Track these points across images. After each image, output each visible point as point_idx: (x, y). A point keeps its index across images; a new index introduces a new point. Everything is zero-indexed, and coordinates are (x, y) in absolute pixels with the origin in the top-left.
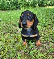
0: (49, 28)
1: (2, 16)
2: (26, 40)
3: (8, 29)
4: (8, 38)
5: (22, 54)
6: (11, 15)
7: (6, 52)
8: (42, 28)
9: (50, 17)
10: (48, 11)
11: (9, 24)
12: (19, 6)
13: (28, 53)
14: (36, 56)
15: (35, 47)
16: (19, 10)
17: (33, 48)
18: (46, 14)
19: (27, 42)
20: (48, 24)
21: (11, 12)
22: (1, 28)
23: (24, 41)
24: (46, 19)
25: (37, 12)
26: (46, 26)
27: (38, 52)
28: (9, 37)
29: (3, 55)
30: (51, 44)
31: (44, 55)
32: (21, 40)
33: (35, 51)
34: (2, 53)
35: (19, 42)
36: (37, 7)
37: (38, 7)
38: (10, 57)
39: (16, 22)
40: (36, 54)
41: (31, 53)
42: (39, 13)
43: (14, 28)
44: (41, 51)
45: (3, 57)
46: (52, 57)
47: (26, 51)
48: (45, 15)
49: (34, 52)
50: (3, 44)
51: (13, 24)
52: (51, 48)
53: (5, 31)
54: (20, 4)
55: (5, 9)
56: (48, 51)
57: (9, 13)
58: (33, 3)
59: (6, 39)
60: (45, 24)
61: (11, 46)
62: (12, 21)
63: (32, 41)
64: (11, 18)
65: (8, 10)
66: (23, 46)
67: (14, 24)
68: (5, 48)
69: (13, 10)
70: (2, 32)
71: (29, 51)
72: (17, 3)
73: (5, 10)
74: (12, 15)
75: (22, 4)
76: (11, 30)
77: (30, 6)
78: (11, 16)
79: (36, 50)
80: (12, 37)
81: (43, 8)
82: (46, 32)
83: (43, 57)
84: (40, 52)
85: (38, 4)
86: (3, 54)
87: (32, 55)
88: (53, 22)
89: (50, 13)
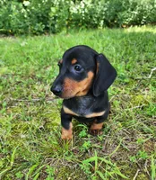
0: (135, 90)
3: (21, 91)
4: (18, 118)
5: (58, 168)
6: (29, 48)
7: (12, 163)
8: (114, 89)
9: (137, 57)
10: (132, 40)
12: (53, 25)
13: (76, 166)
14: (98, 174)
15: (96, 145)
16: (52, 35)
17: (91, 148)
18: (127, 49)
19: (74, 130)
20: (132, 78)
21: (29, 39)
24: (126, 62)
25: (101, 41)
26: (126, 83)
27: (106, 161)
28: (22, 116)
29: (5, 171)
30: (140, 138)
31: (122, 171)
32: (57, 124)
33: (95, 158)
34: (1, 163)
35: (51, 132)
36: (101, 28)
37: (104, 26)
38: (24, 178)
39: (42, 70)
40: (100, 169)
41: (85, 164)
42: (107, 45)
43: (36, 87)
44: (114, 159)
45: (4, 177)
47: (69, 159)
48: (123, 53)
49: (93, 163)
50: (5, 137)
51: (33, 77)
54: (55, 18)
55: (14, 30)
57: (23, 44)
58: (91, 17)
59: (12, 122)
61: (26, 144)
62: (31, 67)
64: (28, 58)
65: (22, 34)
66: (61, 143)
67: (38, 76)
68: (10, 149)
69: (35, 34)
71: (79, 158)
72: (47, 14)
73: (12, 34)
74: (31, 51)
76: (28, 94)
77: (83, 24)
78: (28, 54)
79: (100, 155)
80: (30, 114)
83: (120, 177)
84: (109, 162)
85: (104, 20)
86: (4, 168)
87: (87, 172)
88: (145, 73)
89: (137, 45)
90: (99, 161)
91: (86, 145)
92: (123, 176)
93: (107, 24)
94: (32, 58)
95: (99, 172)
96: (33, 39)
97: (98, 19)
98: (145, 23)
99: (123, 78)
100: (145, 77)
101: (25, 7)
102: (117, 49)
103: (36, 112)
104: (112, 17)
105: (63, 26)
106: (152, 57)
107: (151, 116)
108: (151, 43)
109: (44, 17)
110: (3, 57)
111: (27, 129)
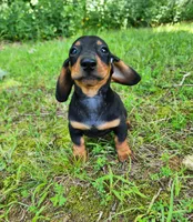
1: (8, 61)
2: (82, 140)
3: (28, 105)
4: (25, 134)
5: (69, 187)
6: (38, 55)
7: (18, 181)
8: (137, 100)
9: (166, 62)
10: (161, 41)
11: (30, 89)
12: (66, 27)
13: (88, 185)
14: (113, 194)
15: (112, 162)
16: (65, 39)
17: (106, 166)
18: (155, 51)
19: (87, 146)
20: (160, 86)
21: (38, 45)
22: (6, 101)
23: (78, 144)
24: (153, 68)
25: (123, 44)
26: (152, 93)
27: (124, 180)
28: (29, 132)
29: (9, 190)
30: (165, 155)
31: (142, 191)
32: (68, 141)
33: (110, 176)
34: (6, 183)
35: (62, 149)
36: (125, 28)
37: (128, 26)
38: (30, 198)
40: (116, 188)
41: (98, 183)
42: (130, 49)
46: (166, 195)
47: (81, 177)
48: (150, 56)
49: (108, 182)
51: (43, 88)
52: (165, 166)
53: (19, 110)
54: (69, 18)
55: (21, 35)
56: (154, 177)
57: (30, 52)
58: (112, 15)
60: (150, 87)
62: (40, 77)
63: (103, 145)
64: (36, 67)
67: (49, 87)
68: (14, 168)
69: (45, 39)
70: (7, 114)
71: (92, 177)
72: (59, 15)
73: (18, 41)
74: (40, 59)
75: (74, 18)
76: (37, 108)
77: (102, 25)
78: (36, 62)
79: (116, 173)
80: (38, 130)
81: (146, 30)
83: (138, 196)
84: (126, 181)
85: (129, 18)
86: (9, 187)
87: (101, 190)
88: (175, 80)
89: (168, 46)
90: (115, 179)
91: (100, 161)
92: (142, 195)
93: (132, 23)
94: (41, 66)
95: (115, 191)
96: (42, 44)
97: (121, 18)
98: (179, 20)
99: (148, 86)
100: (175, 85)
101: (33, 7)
102: (142, 53)
104: (138, 15)
105: (78, 28)
106: (185, 61)
107: (179, 130)
108: (185, 44)
109: (55, 18)
110: (8, 66)
111: (35, 146)
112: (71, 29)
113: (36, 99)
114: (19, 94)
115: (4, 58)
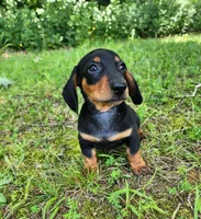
0: (175, 111)
1: (13, 69)
2: (94, 152)
3: (35, 115)
4: (32, 145)
5: (82, 202)
6: (44, 64)
7: (27, 195)
8: (149, 110)
9: (177, 72)
10: (170, 51)
11: (36, 98)
12: (73, 36)
13: (102, 199)
14: (129, 209)
15: (128, 176)
16: (72, 49)
17: (120, 179)
18: (165, 62)
19: (99, 158)
20: (171, 97)
21: (43, 54)
22: (11, 110)
24: (163, 78)
25: (131, 54)
26: (164, 103)
27: (140, 194)
28: (37, 143)
29: (17, 205)
30: (182, 167)
31: (159, 205)
33: (126, 190)
34: (13, 197)
35: (73, 161)
36: (132, 38)
37: (136, 37)
38: (40, 213)
39: (60, 90)
40: (132, 203)
41: (113, 197)
42: (139, 60)
43: (54, 110)
44: (150, 191)
45: (17, 212)
46: (186, 210)
47: (95, 191)
48: (160, 66)
49: (124, 196)
50: (17, 167)
51: (50, 97)
52: (183, 179)
53: (25, 120)
54: (75, 27)
55: (26, 44)
56: (172, 191)
57: (36, 60)
58: (120, 26)
59: (26, 149)
60: (161, 97)
61: (43, 174)
62: (47, 86)
63: (116, 157)
64: (43, 76)
65: (35, 47)
66: (84, 172)
67: (56, 96)
68: (23, 181)
69: (51, 48)
70: (13, 123)
71: (106, 190)
72: (66, 24)
73: (23, 49)
74: (47, 68)
75: (80, 27)
76: (44, 118)
77: (109, 35)
78: (43, 71)
79: (131, 187)
80: (47, 141)
81: (154, 41)
82: (166, 122)
83: (157, 212)
84: (144, 195)
85: (137, 29)
86: (16, 202)
87: (117, 206)
88: (188, 91)
89: (178, 57)
90: (131, 193)
91: (115, 174)
92: (161, 210)
93: (141, 34)
94: (48, 76)
95: (131, 207)
96: (48, 53)
97: (128, 28)
98: (187, 31)
99: (160, 96)
100: (188, 95)
101: (39, 16)
102: (152, 63)
103: (53, 137)
104: (146, 26)
105: (85, 38)
106: (196, 72)
107: (195, 142)
108: (195, 54)
109: (61, 27)
110: (14, 75)
111: (44, 157)
112: (77, 38)
113: (43, 108)
114: (25, 103)
115: (9, 66)
